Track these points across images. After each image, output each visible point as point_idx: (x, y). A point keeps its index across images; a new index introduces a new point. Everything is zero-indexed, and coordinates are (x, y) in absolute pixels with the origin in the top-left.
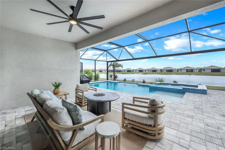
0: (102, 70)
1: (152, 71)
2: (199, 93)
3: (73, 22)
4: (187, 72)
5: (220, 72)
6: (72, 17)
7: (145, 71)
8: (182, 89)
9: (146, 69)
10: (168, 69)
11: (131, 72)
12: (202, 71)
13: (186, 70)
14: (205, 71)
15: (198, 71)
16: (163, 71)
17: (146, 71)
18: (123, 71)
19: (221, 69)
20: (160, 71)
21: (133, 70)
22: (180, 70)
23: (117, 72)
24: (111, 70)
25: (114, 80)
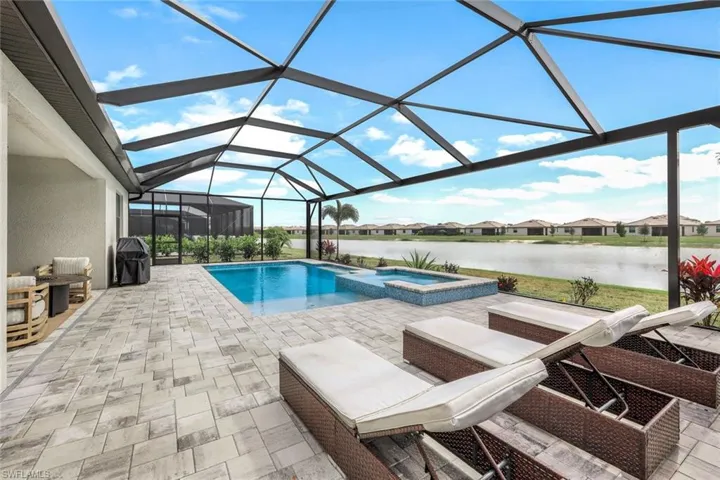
0: (395, 228)
1: (579, 230)
7: (553, 232)
8: (383, 286)
9: (557, 223)
11: (498, 234)
17: (558, 230)
18: (468, 231)
20: (615, 233)
21: (504, 229)
24: (424, 229)
25: (320, 259)
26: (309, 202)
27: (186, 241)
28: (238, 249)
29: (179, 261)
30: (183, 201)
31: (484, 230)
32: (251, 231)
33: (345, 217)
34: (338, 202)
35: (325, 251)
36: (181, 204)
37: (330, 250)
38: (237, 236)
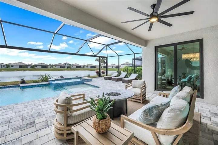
3: (154, 20)
6: (152, 16)
13: (19, 66)
14: (37, 67)
19: (48, 66)
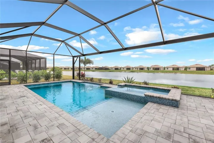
0: (90, 68)
1: (139, 69)
2: (167, 105)
4: (173, 70)
5: (205, 70)
8: (144, 96)
9: (134, 67)
10: (155, 67)
11: (119, 70)
12: (188, 70)
13: (172, 68)
14: (190, 69)
15: (184, 69)
16: (150, 69)
17: (134, 68)
18: (111, 69)
19: (206, 68)
20: (147, 69)
21: (121, 68)
22: (166, 68)
23: (105, 69)
24: (99, 68)
25: (80, 79)
26: (74, 57)
27: (12, 73)
28: (41, 76)
29: (9, 83)
30: (12, 54)
31: (115, 68)
32: (45, 68)
33: (87, 63)
34: (85, 58)
35: (81, 76)
36: (10, 56)
37: (83, 75)
38: (38, 71)
